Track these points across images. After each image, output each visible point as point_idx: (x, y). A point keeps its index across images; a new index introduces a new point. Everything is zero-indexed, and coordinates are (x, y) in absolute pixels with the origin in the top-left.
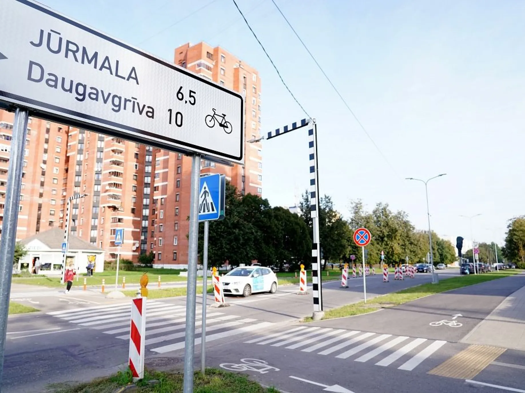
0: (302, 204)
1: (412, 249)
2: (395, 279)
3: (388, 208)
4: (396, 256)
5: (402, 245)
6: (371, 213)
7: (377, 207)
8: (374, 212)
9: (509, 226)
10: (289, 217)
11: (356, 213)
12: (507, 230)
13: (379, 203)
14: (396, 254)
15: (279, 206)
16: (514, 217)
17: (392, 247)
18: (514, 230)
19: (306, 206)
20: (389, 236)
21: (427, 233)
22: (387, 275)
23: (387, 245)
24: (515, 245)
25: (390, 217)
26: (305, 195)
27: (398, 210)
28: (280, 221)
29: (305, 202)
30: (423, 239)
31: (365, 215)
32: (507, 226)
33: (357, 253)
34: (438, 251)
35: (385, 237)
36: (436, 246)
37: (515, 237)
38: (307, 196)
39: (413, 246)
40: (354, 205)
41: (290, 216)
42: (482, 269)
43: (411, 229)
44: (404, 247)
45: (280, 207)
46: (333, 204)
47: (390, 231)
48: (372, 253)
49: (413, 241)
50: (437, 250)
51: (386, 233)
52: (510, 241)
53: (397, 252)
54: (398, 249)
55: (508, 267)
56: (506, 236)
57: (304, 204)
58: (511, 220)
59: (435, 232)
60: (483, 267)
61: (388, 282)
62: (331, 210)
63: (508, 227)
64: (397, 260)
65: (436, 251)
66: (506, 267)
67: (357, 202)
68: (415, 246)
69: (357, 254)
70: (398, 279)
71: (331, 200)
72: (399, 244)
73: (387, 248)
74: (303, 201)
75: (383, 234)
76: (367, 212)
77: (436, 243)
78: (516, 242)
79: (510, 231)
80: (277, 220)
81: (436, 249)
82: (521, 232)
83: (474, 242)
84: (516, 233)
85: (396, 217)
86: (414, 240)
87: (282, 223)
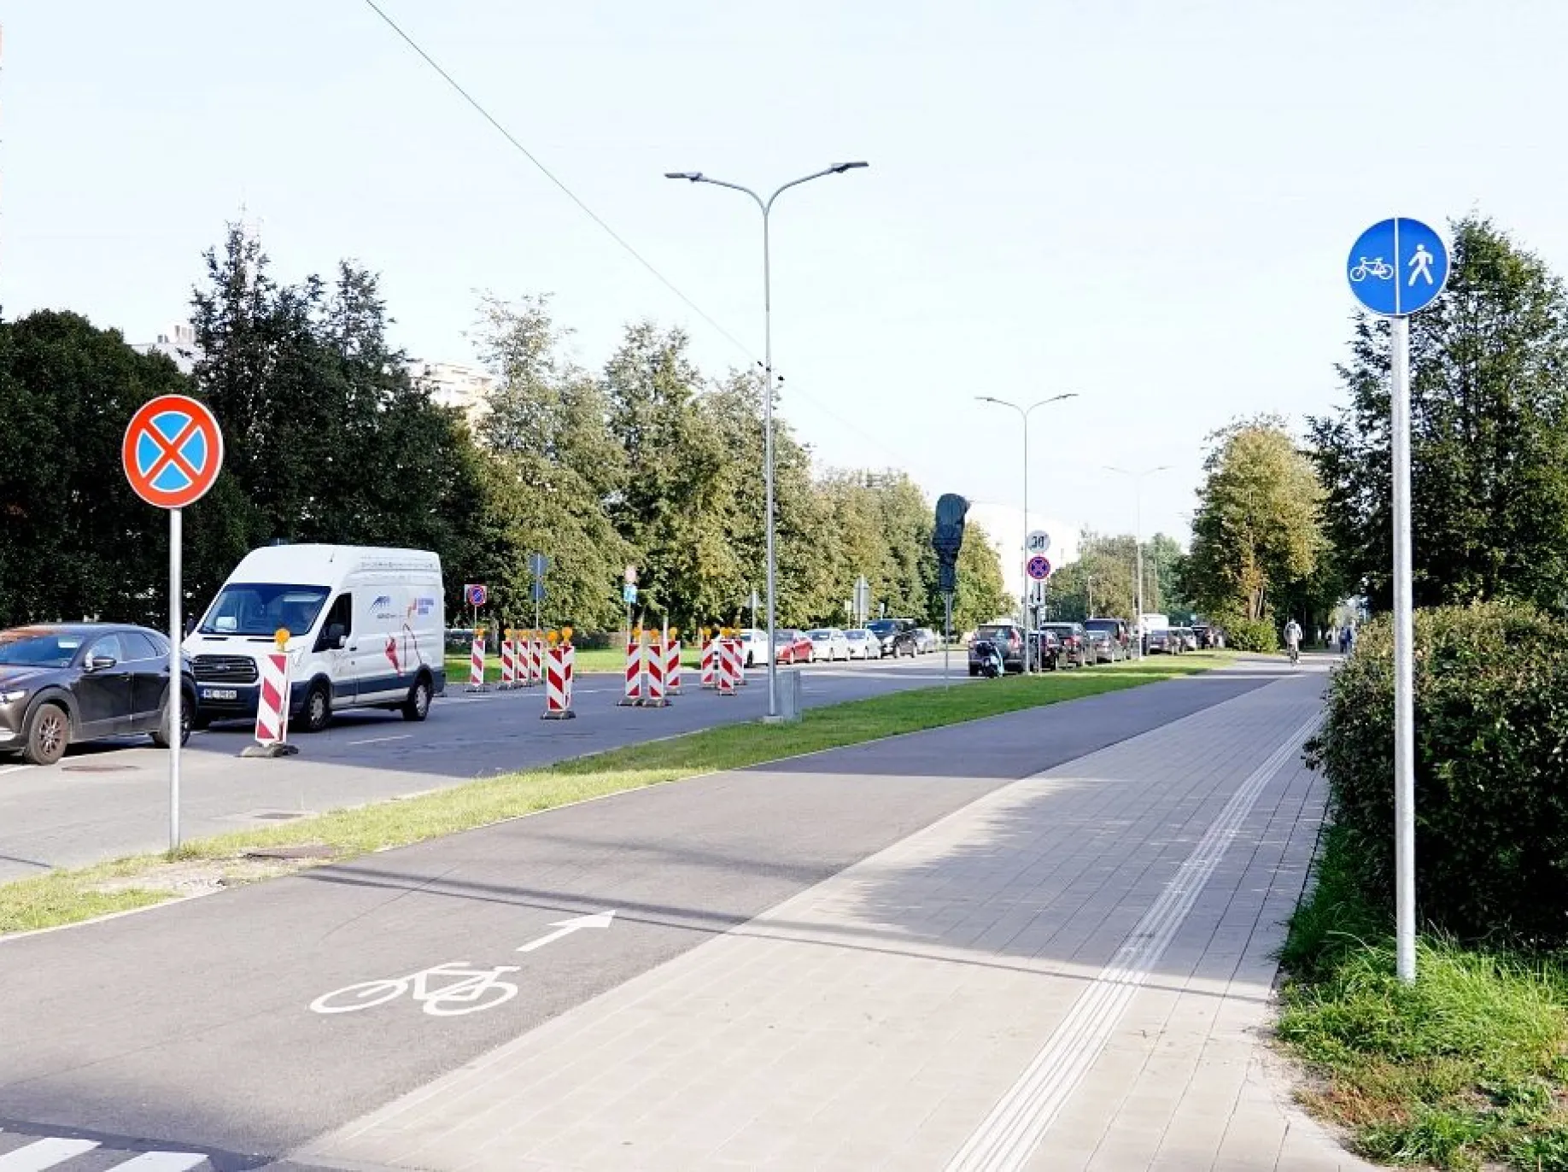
0: (208, 307)
1: (789, 560)
2: (627, 704)
3: (682, 355)
4: (710, 591)
5: (747, 540)
6: (598, 374)
7: (625, 344)
8: (613, 371)
9: (1211, 462)
10: (116, 372)
11: (516, 369)
12: (1201, 480)
13: (640, 326)
14: (710, 580)
15: (56, 309)
16: (1236, 422)
17: (690, 547)
18: (1227, 479)
19: (229, 317)
20: (680, 493)
21: (877, 485)
22: (567, 685)
23: (670, 534)
24: (1227, 544)
25: (690, 399)
26: (222, 256)
27: (734, 370)
28: (49, 390)
29: (225, 296)
30: (858, 511)
31: (561, 384)
32: (1203, 462)
33: (506, 575)
34: (921, 573)
35: (660, 495)
36: (913, 545)
37: (1232, 508)
38: (235, 265)
39: (794, 544)
40: (508, 329)
41: (124, 367)
42: (1072, 652)
43: (793, 462)
44: (753, 550)
45: (67, 315)
46: (386, 315)
47: (682, 468)
48: (587, 578)
49: (797, 520)
50: (919, 564)
51: (664, 479)
52: (1208, 527)
53: (713, 572)
54: (720, 558)
55: (1193, 642)
56: (1198, 503)
57: (220, 305)
58: (1218, 434)
59: (913, 480)
60: (1076, 639)
61: (570, 715)
62: (372, 349)
63: (1208, 468)
64: (716, 610)
65: (912, 571)
66: (1183, 642)
67: (520, 311)
68: (804, 546)
69: (507, 583)
70: (639, 704)
71: (376, 297)
72: (729, 533)
73: (670, 551)
74: (211, 289)
75: (653, 485)
76: (575, 370)
77: (914, 531)
78: (1230, 533)
79: (1213, 480)
80: (35, 384)
81: (913, 559)
82: (1253, 488)
83: (1083, 534)
84: (1234, 491)
85: (725, 404)
86: (802, 515)
87: (63, 404)
